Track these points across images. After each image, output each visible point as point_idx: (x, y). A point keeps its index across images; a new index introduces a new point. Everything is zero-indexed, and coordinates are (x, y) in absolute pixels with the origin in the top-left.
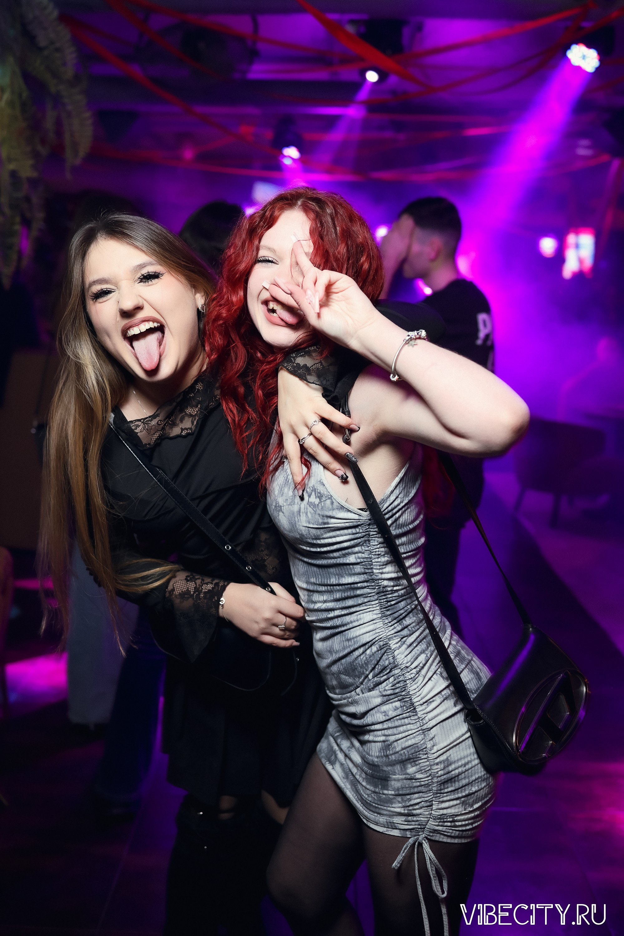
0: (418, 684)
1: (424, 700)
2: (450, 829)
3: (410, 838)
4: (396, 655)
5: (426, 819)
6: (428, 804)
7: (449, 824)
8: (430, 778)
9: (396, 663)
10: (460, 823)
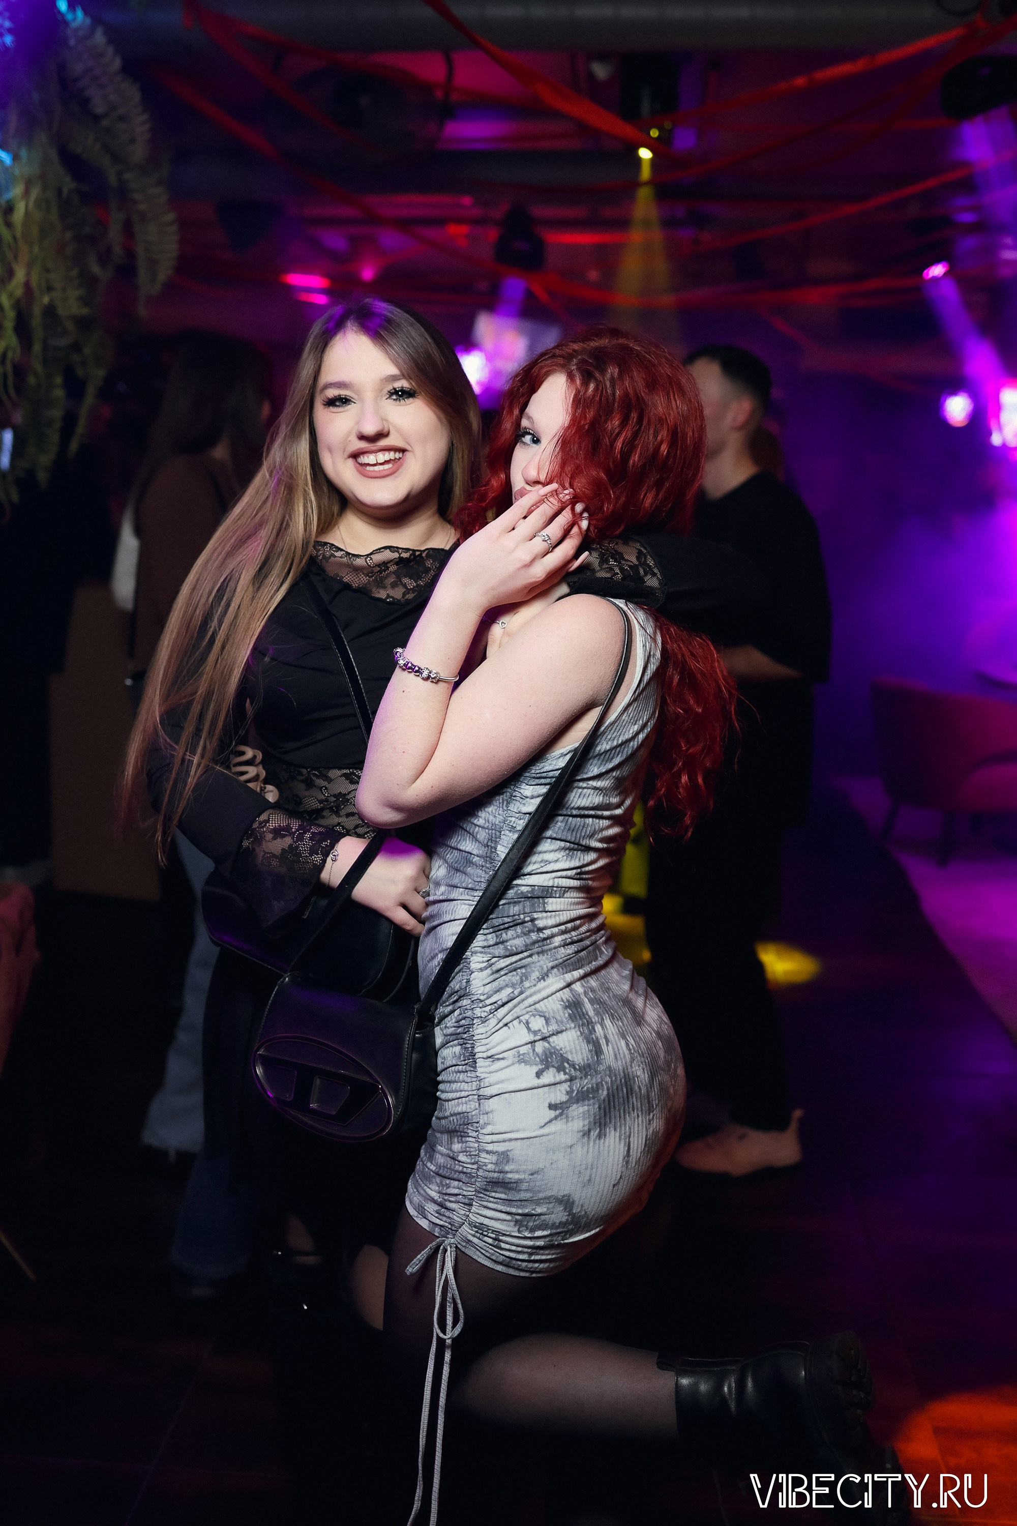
0: (488, 1029)
1: (489, 1054)
2: (491, 1249)
3: (438, 1237)
4: (471, 979)
5: (460, 1220)
6: (466, 1201)
7: (490, 1241)
8: (475, 1166)
9: (468, 991)
10: (507, 1246)
